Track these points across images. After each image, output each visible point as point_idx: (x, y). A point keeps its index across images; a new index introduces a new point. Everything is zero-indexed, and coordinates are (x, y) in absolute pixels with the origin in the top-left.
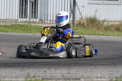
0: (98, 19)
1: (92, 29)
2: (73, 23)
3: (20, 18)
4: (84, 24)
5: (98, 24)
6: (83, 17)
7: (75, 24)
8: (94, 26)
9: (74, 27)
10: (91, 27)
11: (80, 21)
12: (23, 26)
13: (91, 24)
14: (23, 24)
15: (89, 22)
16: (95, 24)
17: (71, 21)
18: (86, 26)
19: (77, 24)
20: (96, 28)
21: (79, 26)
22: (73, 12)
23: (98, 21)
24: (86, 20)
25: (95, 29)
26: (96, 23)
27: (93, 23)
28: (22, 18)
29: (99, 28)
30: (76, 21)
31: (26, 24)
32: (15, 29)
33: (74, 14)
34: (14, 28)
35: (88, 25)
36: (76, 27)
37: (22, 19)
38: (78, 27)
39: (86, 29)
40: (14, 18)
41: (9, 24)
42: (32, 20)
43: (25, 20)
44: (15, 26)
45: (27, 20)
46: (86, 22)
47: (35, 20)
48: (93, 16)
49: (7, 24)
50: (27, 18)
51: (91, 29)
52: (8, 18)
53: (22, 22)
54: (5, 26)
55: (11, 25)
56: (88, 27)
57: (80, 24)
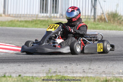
0: (119, 14)
1: (114, 24)
2: (95, 18)
3: (40, 12)
4: (105, 19)
5: (119, 19)
6: (104, 12)
7: (96, 19)
8: (116, 21)
9: (95, 22)
10: (113, 22)
11: (101, 16)
12: (44, 21)
13: (112, 19)
14: (44, 19)
15: (110, 17)
16: (116, 19)
17: (92, 16)
18: (107, 21)
19: (98, 19)
20: (117, 22)
21: (101, 21)
22: (94, 7)
23: (119, 16)
24: (107, 15)
25: (116, 24)
26: (117, 17)
27: (115, 17)
28: (43, 12)
29: (120, 23)
30: (98, 16)
31: (46, 19)
32: (36, 24)
33: (95, 9)
34: (34, 23)
35: (109, 20)
36: (97, 23)
37: (42, 15)
38: (99, 22)
39: (107, 24)
40: (34, 13)
41: (30, 19)
42: (52, 15)
43: (45, 15)
44: (35, 22)
45: (48, 15)
46: (108, 17)
47: (55, 15)
48: (114, 11)
49: (28, 20)
50: (48, 13)
51: (112, 25)
52: (28, 13)
53: (43, 17)
54: (26, 22)
55: (32, 20)
56: (109, 22)
57: (101, 20)
